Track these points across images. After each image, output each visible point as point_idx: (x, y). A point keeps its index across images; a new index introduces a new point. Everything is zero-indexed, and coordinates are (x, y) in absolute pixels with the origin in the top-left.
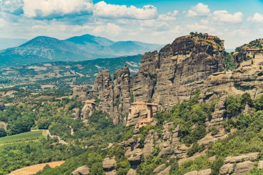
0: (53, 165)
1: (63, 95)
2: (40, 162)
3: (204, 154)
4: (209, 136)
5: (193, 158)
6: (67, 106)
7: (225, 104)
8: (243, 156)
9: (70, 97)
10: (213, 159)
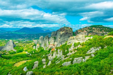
0: (29, 61)
1: (31, 43)
2: (25, 60)
3: (68, 57)
4: (70, 53)
5: (66, 59)
6: (32, 46)
7: (74, 45)
8: (79, 58)
9: (33, 43)
10: (71, 59)
